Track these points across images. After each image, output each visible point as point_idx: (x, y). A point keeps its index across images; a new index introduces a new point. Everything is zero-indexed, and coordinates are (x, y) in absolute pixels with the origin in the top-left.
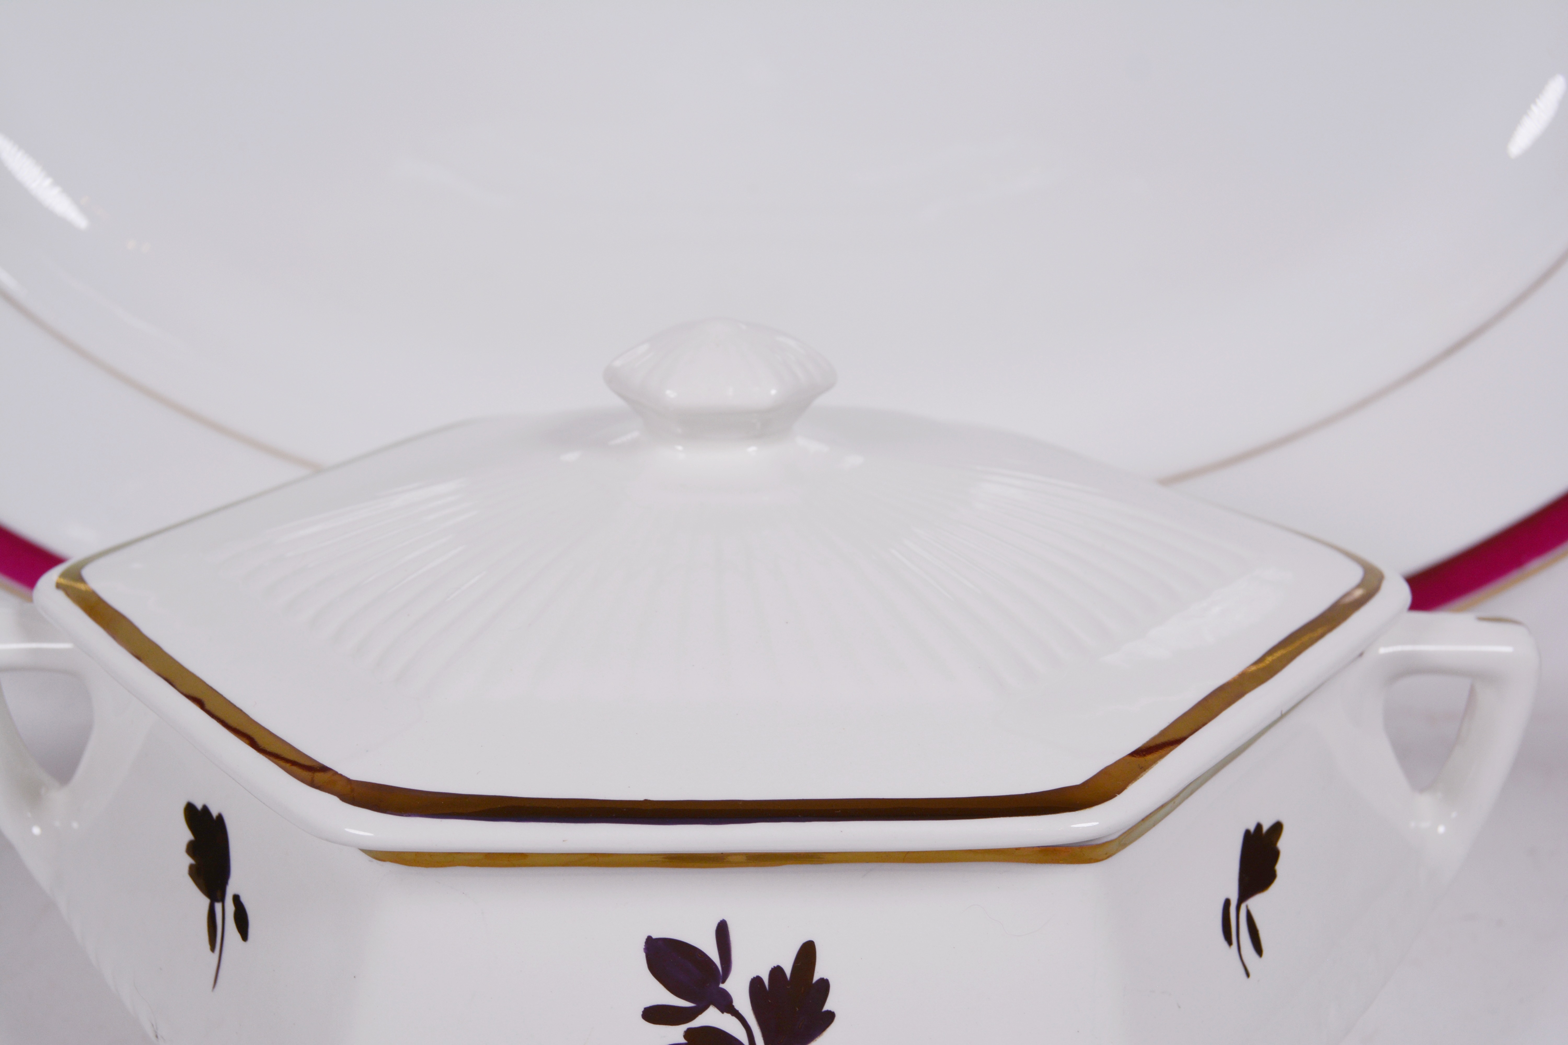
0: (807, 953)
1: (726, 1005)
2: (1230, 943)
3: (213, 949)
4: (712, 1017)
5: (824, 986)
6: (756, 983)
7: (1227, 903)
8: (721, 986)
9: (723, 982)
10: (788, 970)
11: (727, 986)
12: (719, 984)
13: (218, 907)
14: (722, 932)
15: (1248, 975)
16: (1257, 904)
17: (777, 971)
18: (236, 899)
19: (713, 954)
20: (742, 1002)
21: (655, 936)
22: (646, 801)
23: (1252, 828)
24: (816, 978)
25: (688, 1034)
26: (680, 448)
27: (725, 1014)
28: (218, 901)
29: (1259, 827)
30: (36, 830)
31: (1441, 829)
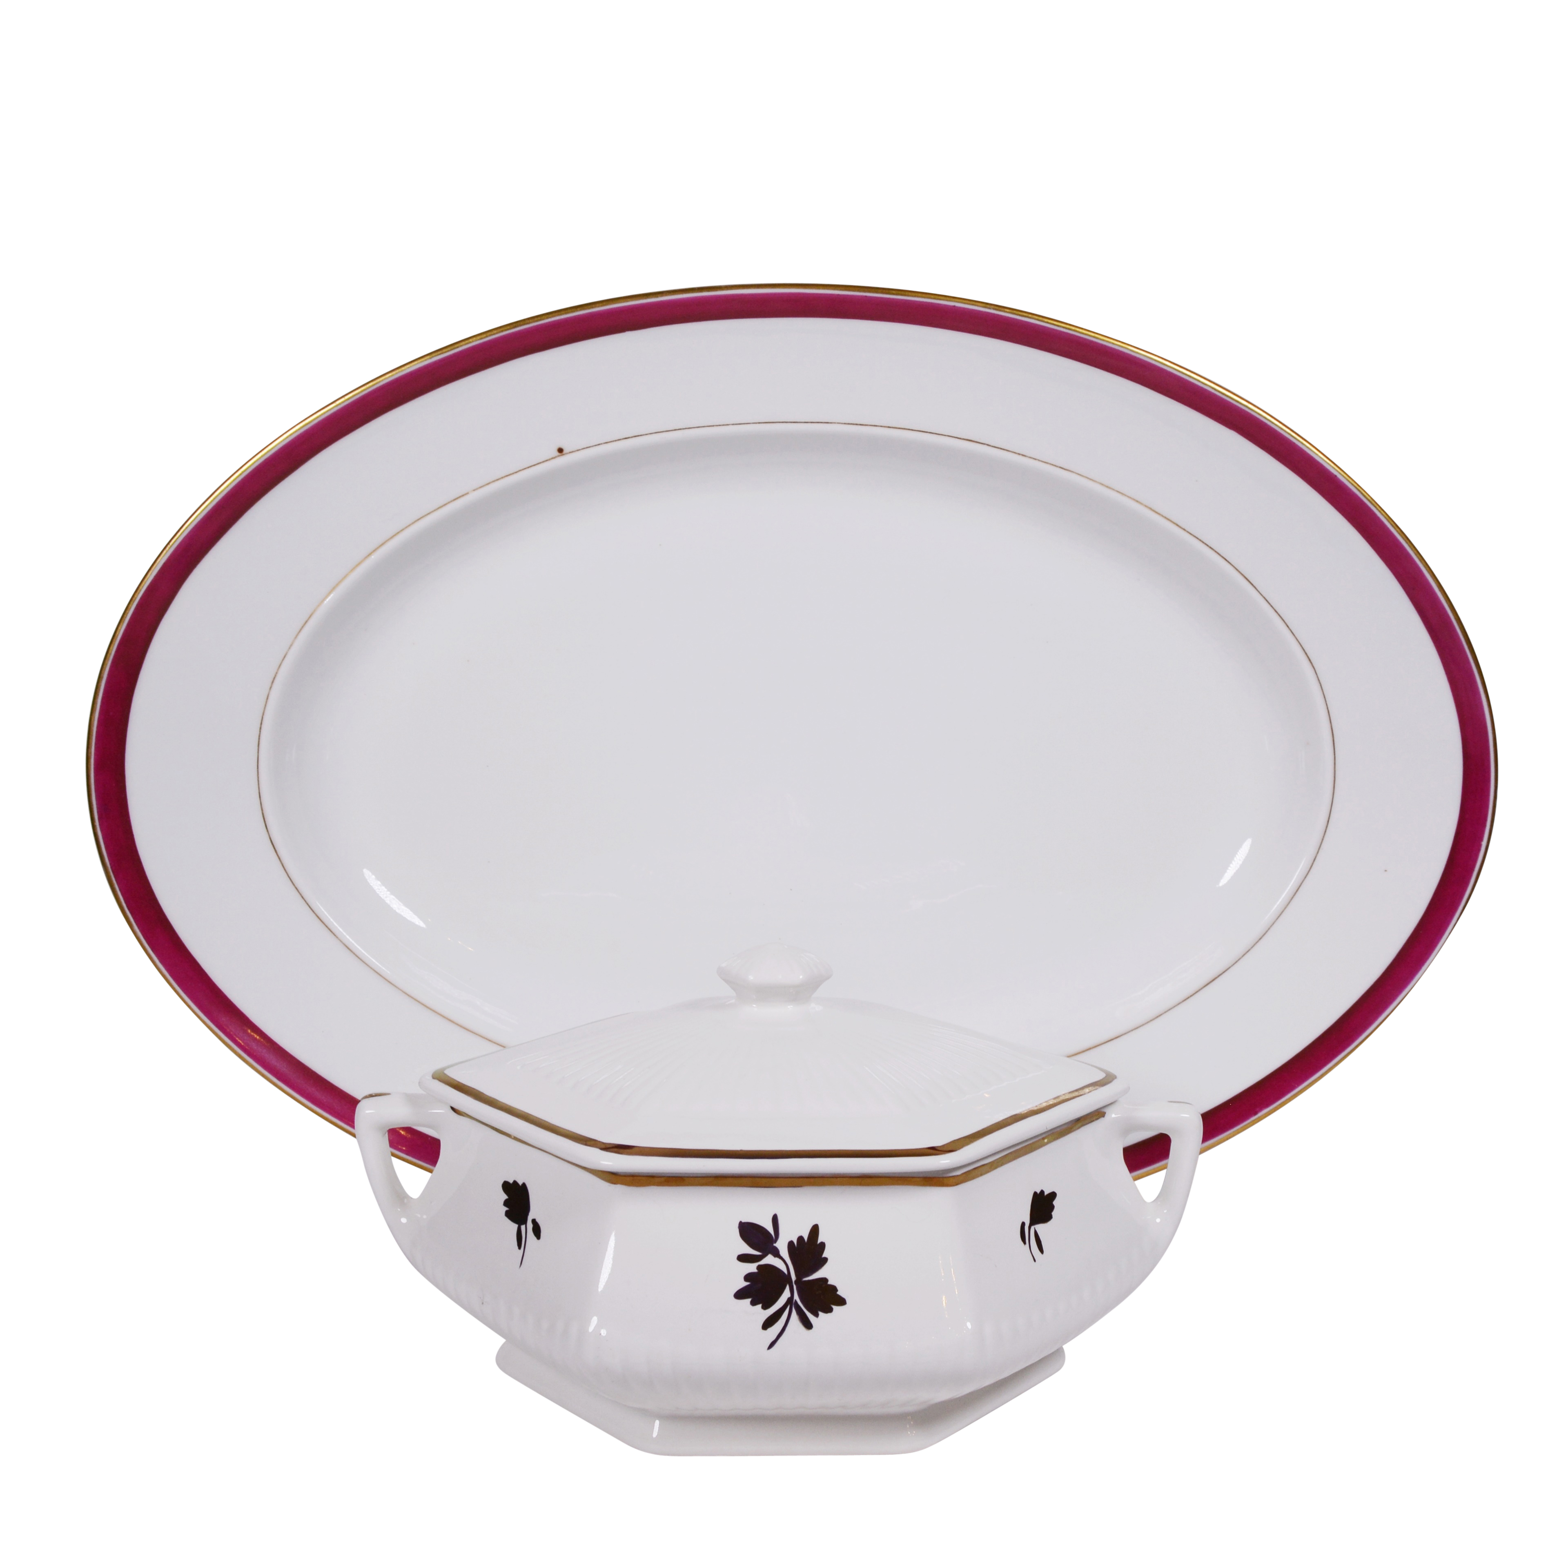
0: (815, 1230)
1: (776, 1254)
2: (1025, 1243)
3: (520, 1247)
4: (770, 1260)
5: (823, 1245)
6: (791, 1244)
7: (1023, 1224)
8: (774, 1245)
9: (775, 1242)
10: (806, 1239)
11: (776, 1245)
12: (773, 1244)
13: (523, 1227)
14: (775, 1219)
15: (1035, 1261)
16: (1040, 1228)
17: (800, 1238)
18: (534, 1221)
19: (770, 1229)
20: (784, 1253)
21: (743, 1221)
22: (741, 1150)
23: (1038, 1192)
24: (819, 1241)
25: (759, 1267)
26: (754, 1006)
27: (776, 1258)
28: (523, 1224)
29: (1042, 1192)
30: (404, 1220)
31: (1158, 1220)
